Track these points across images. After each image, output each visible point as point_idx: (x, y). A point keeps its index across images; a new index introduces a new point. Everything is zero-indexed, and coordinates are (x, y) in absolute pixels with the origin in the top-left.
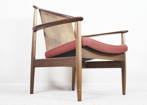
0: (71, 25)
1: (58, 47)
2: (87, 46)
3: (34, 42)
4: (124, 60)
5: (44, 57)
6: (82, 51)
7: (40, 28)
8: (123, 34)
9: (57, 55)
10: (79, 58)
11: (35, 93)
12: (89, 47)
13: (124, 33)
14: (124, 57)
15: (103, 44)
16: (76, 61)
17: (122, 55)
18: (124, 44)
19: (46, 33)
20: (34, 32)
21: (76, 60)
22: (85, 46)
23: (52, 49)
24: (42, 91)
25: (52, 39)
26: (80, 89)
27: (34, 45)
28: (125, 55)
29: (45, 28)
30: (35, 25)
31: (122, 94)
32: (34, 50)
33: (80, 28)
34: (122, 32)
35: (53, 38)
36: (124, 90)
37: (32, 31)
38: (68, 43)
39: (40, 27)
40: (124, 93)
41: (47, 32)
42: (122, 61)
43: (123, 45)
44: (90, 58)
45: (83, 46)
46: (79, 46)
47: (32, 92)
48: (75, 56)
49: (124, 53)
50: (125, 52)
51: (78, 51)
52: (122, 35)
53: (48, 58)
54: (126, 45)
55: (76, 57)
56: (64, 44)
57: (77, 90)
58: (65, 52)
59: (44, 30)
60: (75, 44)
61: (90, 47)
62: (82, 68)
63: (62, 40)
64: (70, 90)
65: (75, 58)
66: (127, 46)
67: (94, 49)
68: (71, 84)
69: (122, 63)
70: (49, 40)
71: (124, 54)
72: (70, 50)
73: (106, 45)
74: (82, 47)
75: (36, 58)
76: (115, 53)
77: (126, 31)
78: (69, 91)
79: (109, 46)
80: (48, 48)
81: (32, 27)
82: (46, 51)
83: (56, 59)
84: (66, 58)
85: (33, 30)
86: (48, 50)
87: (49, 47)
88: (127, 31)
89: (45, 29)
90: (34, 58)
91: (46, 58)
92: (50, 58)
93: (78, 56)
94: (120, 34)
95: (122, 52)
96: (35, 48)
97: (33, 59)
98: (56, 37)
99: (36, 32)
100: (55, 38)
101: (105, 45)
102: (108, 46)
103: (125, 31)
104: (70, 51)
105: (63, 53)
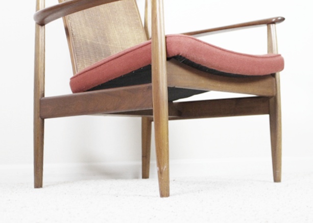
0: (134, 9)
1: (105, 63)
2: (181, 56)
3: (40, 54)
4: (275, 94)
5: (67, 91)
6: (168, 68)
7: (55, 15)
8: (272, 26)
9: (102, 85)
10: (161, 88)
11: (47, 186)
12: (184, 58)
13: (274, 23)
14: (275, 85)
15: (220, 51)
16: (151, 96)
17: (269, 80)
18: (275, 53)
19: (70, 27)
20: (40, 27)
21: (151, 94)
22: (173, 55)
23: (89, 68)
24: (64, 182)
25: (87, 43)
26: (165, 167)
27: (40, 61)
28: (278, 81)
29: (66, 15)
30: (41, 8)
31: (272, 180)
32: (40, 74)
33: (161, 10)
34: (269, 23)
35: (88, 40)
36: (277, 171)
37: (33, 23)
38: (130, 50)
39: (55, 12)
40: (277, 179)
41: (73, 27)
42: (272, 97)
43: (272, 55)
44: (189, 86)
45: (171, 56)
46: (160, 56)
47: (38, 184)
48: (151, 82)
49: (273, 75)
50: (277, 74)
51: (158, 69)
52: (269, 30)
53: (79, 92)
54: (280, 55)
55: (153, 84)
56: (120, 54)
57: (158, 168)
58: (122, 74)
59: (65, 21)
60: (149, 52)
61: (188, 58)
62: (170, 119)
63: (112, 45)
64: (137, 177)
65: (150, 88)
66: (283, 56)
67: (198, 63)
68: (140, 163)
69: (271, 100)
70: (78, 46)
71: (274, 79)
72: (136, 68)
73: (229, 54)
74: (168, 59)
75: (47, 95)
76: (252, 75)
77: (279, 18)
78: (135, 180)
79: (235, 55)
80: (79, 68)
81: (33, 12)
82: (72, 75)
83: (100, 93)
84: (125, 90)
85: (38, 22)
86: (77, 73)
87: (80, 65)
88: (283, 19)
89: (67, 17)
90: (40, 94)
91: (74, 92)
92: (84, 91)
93: (157, 82)
94: (265, 27)
95: (270, 73)
96: (43, 69)
97: (40, 98)
98: (98, 40)
99: (43, 27)
100: (95, 42)
101: (226, 53)
102: (233, 55)
103: (277, 18)
104: (135, 71)
105: (117, 77)
